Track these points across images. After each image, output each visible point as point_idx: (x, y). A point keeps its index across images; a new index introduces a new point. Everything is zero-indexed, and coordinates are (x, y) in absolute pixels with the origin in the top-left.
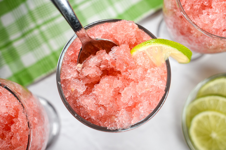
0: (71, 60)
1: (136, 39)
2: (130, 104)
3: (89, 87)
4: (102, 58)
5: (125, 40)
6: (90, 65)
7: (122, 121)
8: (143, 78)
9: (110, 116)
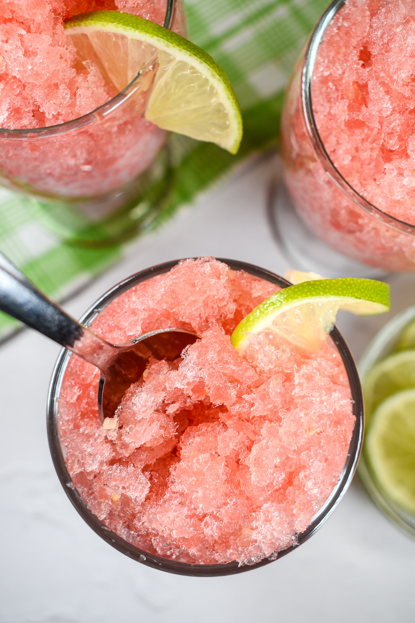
0: (80, 414)
1: (235, 301)
2: (277, 481)
3: (153, 473)
4: (165, 387)
5: (207, 315)
6: (139, 417)
7: (272, 534)
8: (289, 404)
9: (237, 533)
